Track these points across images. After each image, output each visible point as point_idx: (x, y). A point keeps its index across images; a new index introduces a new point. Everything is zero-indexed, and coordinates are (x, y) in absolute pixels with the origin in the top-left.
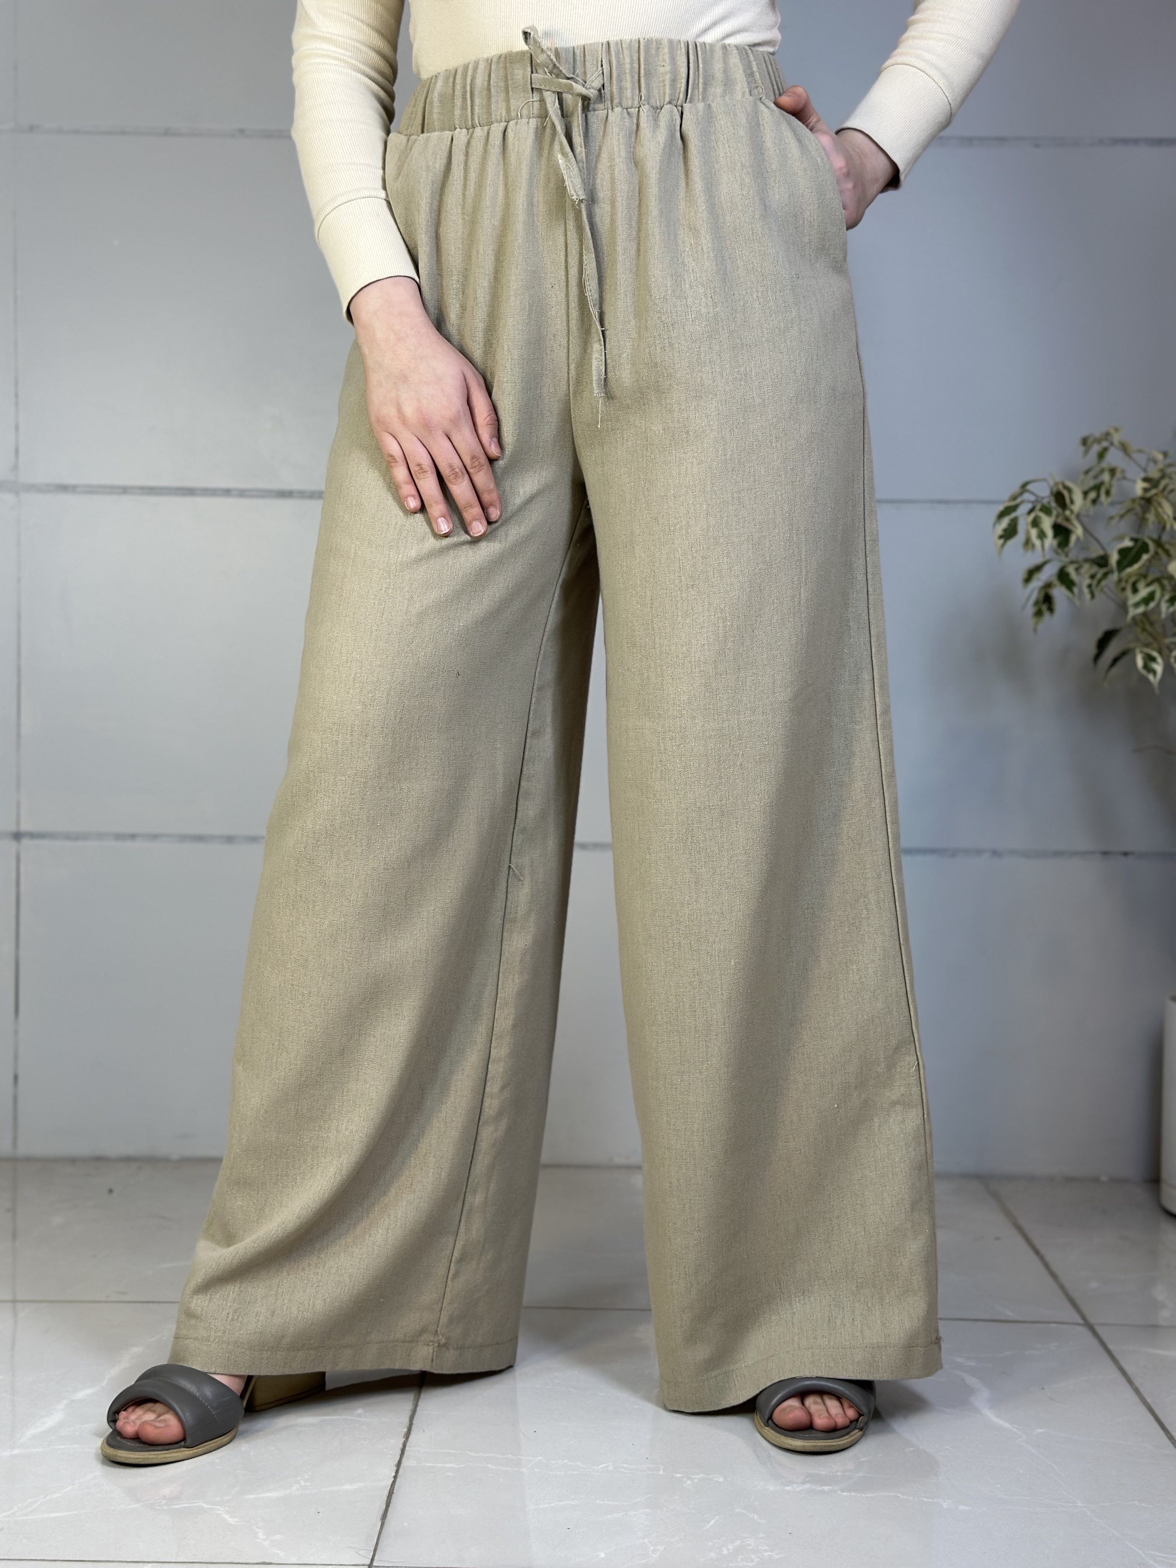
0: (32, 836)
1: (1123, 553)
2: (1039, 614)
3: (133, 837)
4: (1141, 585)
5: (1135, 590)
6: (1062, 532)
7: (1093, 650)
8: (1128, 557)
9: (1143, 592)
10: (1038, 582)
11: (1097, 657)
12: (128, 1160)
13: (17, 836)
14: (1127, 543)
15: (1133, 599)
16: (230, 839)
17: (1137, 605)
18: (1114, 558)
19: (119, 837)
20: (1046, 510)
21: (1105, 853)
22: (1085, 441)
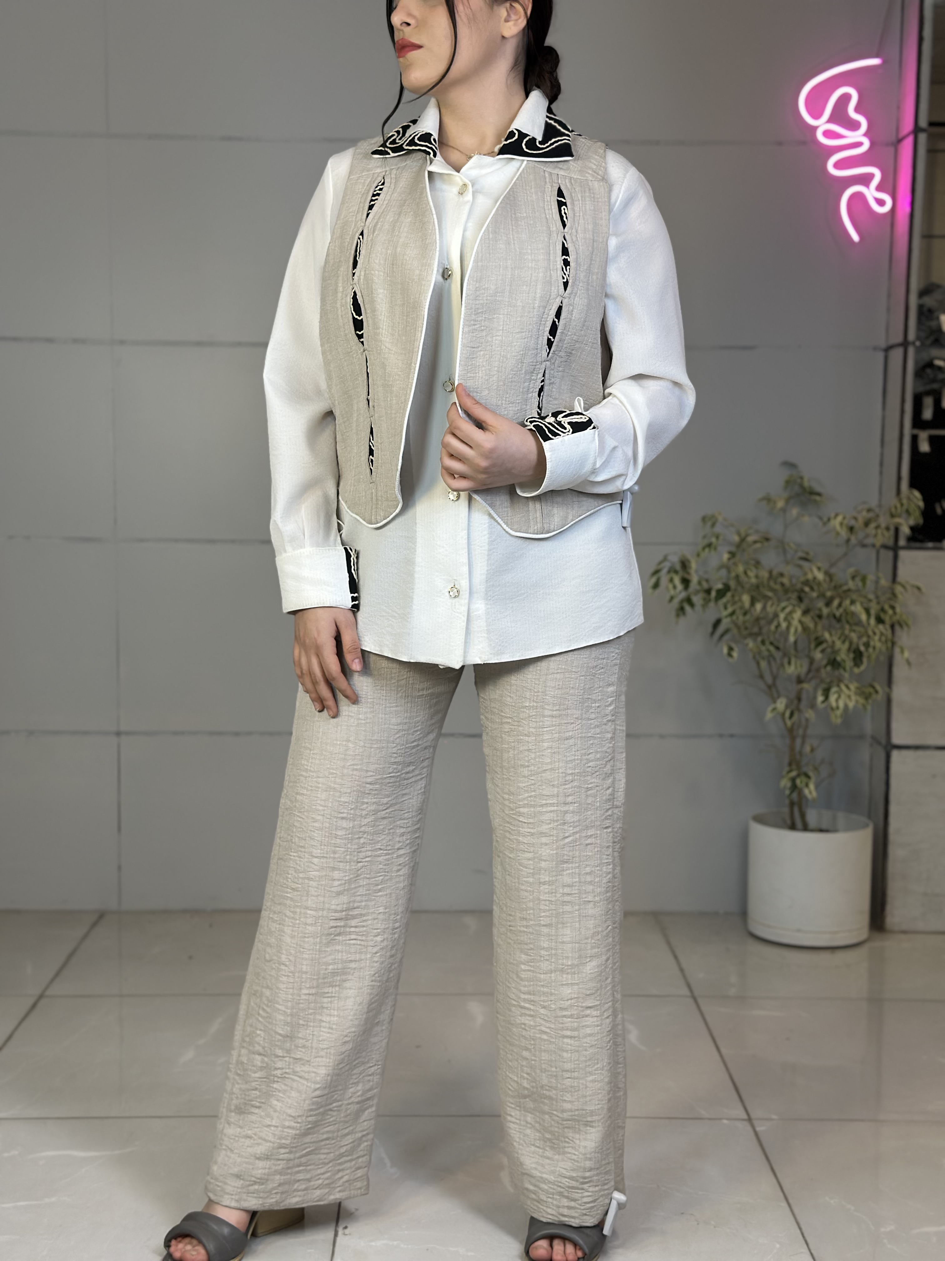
0: (127, 733)
1: (718, 591)
2: (678, 615)
3: (182, 733)
4: (729, 606)
5: (726, 608)
6: (686, 582)
7: (710, 629)
8: (721, 594)
9: (730, 610)
10: (676, 601)
11: (713, 633)
12: (184, 911)
13: (118, 734)
14: (720, 586)
15: (725, 613)
16: (237, 734)
17: (726, 617)
18: (713, 594)
19: (176, 733)
20: (676, 572)
21: (721, 736)
22: (704, 519)
